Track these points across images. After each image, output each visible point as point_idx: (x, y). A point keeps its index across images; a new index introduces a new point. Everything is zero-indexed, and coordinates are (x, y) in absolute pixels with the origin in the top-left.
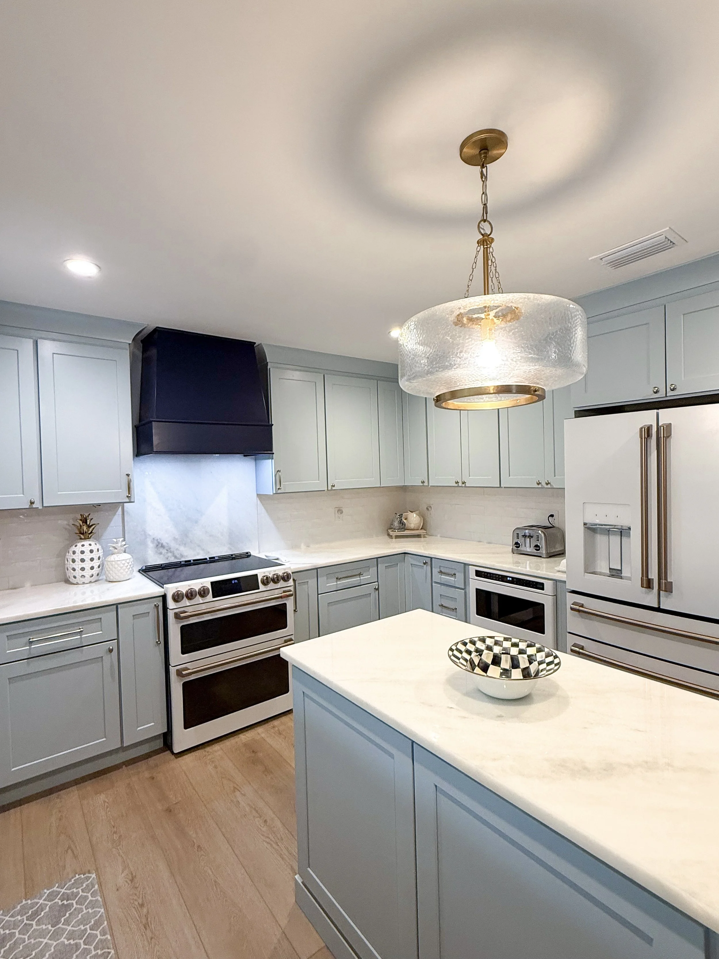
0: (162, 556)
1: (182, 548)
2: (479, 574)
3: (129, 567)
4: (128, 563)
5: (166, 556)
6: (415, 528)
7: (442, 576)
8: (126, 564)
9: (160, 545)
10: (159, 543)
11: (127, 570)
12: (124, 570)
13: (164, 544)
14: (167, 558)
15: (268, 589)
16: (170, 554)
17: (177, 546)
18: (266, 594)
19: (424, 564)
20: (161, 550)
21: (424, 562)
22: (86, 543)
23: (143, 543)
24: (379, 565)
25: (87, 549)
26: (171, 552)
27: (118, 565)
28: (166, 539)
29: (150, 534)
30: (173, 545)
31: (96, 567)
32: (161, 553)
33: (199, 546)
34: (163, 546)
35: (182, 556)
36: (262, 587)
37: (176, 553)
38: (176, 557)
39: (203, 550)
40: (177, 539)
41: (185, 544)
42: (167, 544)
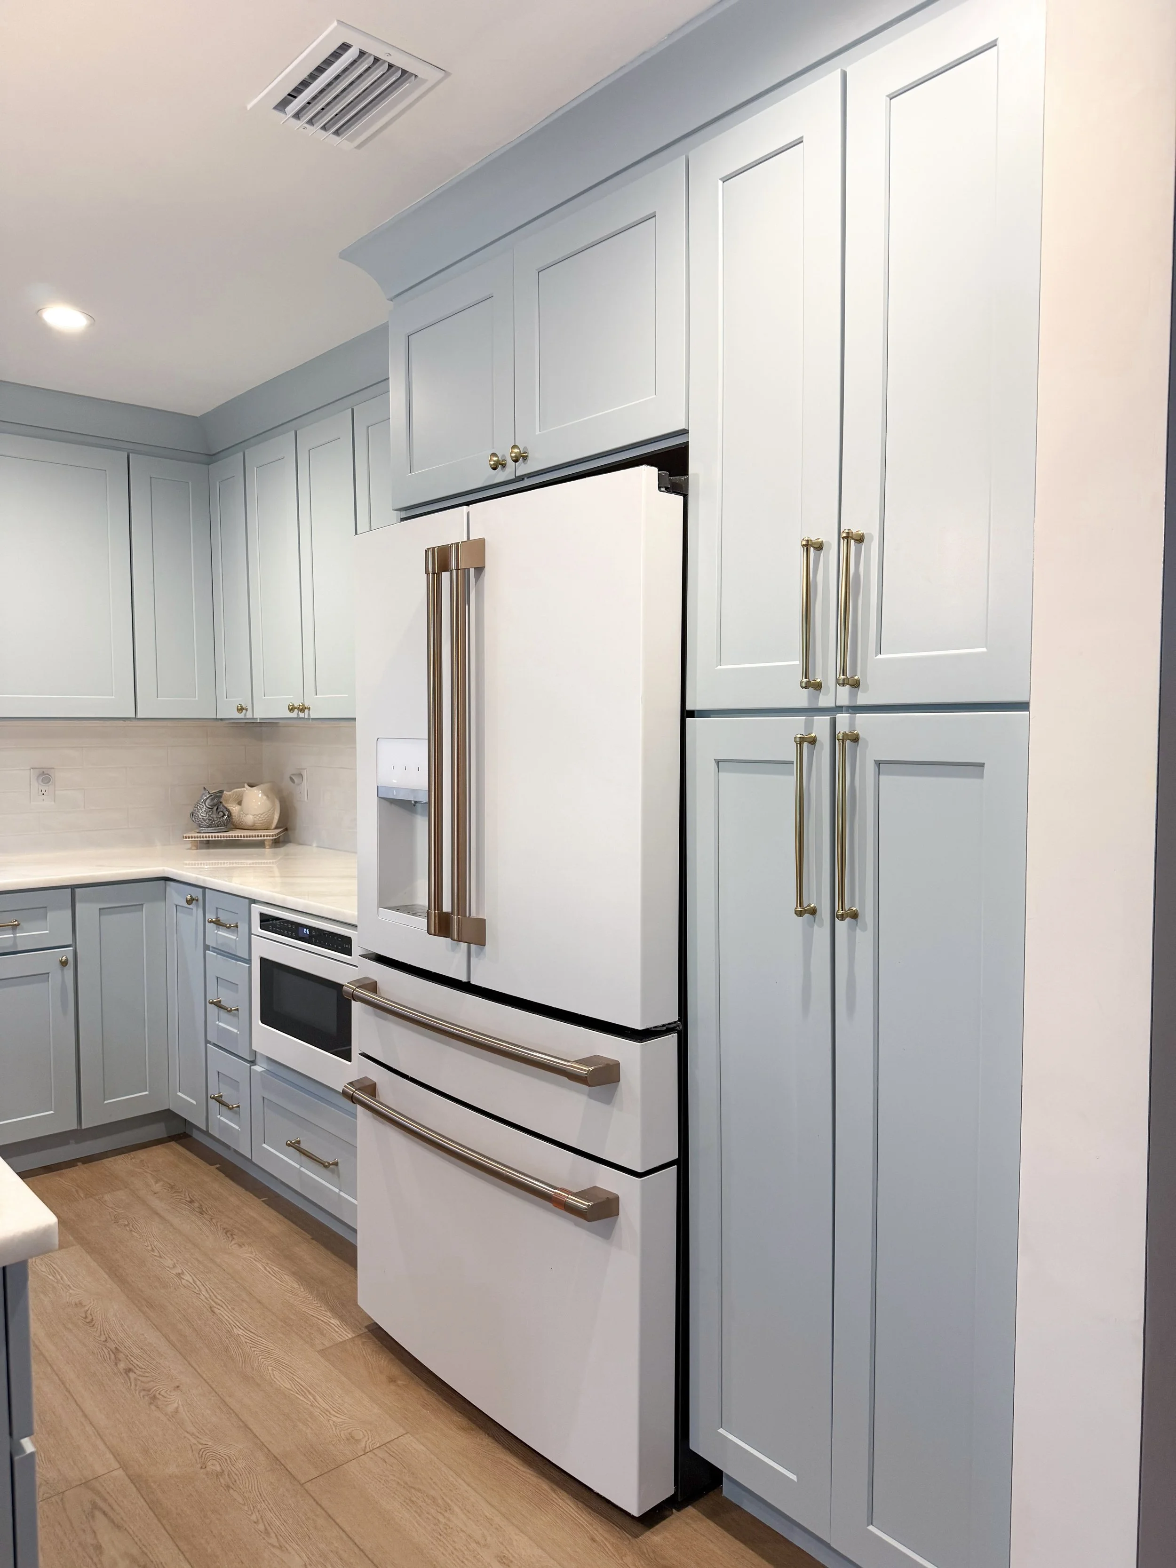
2: (267, 922)
6: (258, 825)
7: (219, 932)
19: (189, 902)
21: (189, 897)
24: (78, 906)
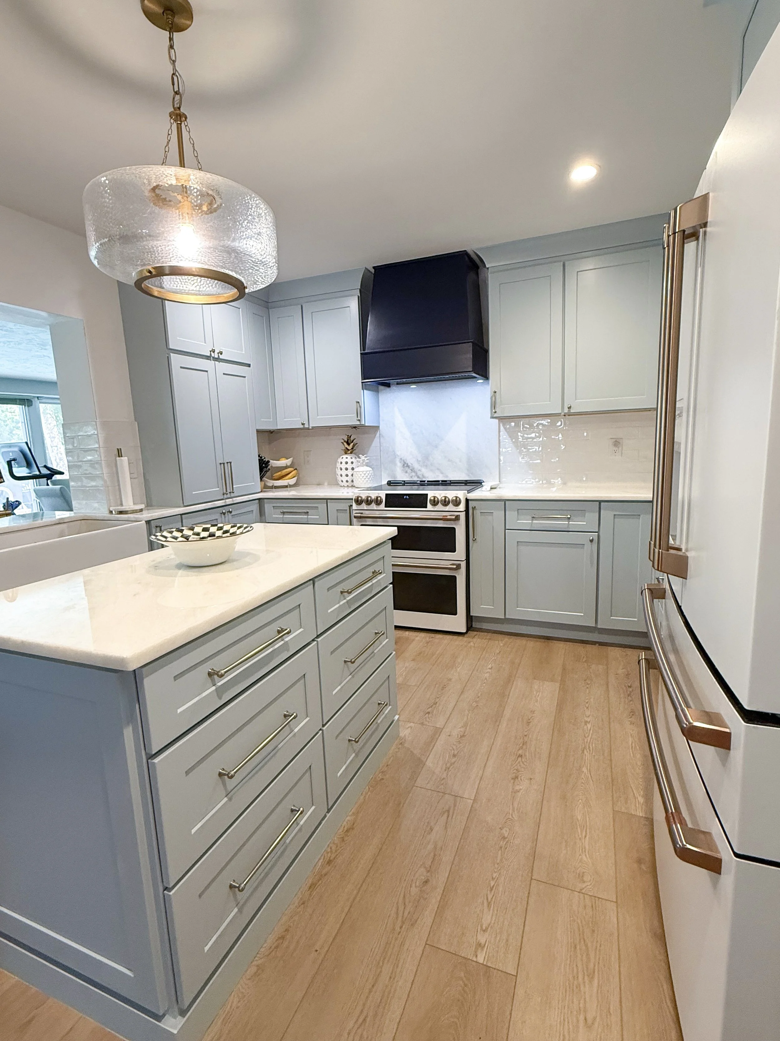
0: (407, 474)
1: (424, 470)
3: (365, 477)
4: (365, 474)
5: (411, 475)
8: (363, 475)
9: (406, 465)
10: (405, 463)
11: (363, 480)
12: (361, 479)
13: (409, 464)
14: (411, 477)
15: (435, 510)
16: (413, 474)
17: (420, 468)
18: (433, 514)
20: (407, 469)
22: (349, 457)
23: (393, 462)
24: (603, 511)
25: (349, 460)
26: (414, 472)
27: (357, 474)
28: (411, 461)
29: (399, 455)
30: (416, 466)
31: (350, 475)
32: (406, 472)
33: (438, 469)
34: (408, 466)
35: (423, 476)
36: (429, 507)
37: (419, 473)
38: (418, 477)
39: (442, 473)
40: (420, 461)
41: (426, 466)
42: (412, 464)
